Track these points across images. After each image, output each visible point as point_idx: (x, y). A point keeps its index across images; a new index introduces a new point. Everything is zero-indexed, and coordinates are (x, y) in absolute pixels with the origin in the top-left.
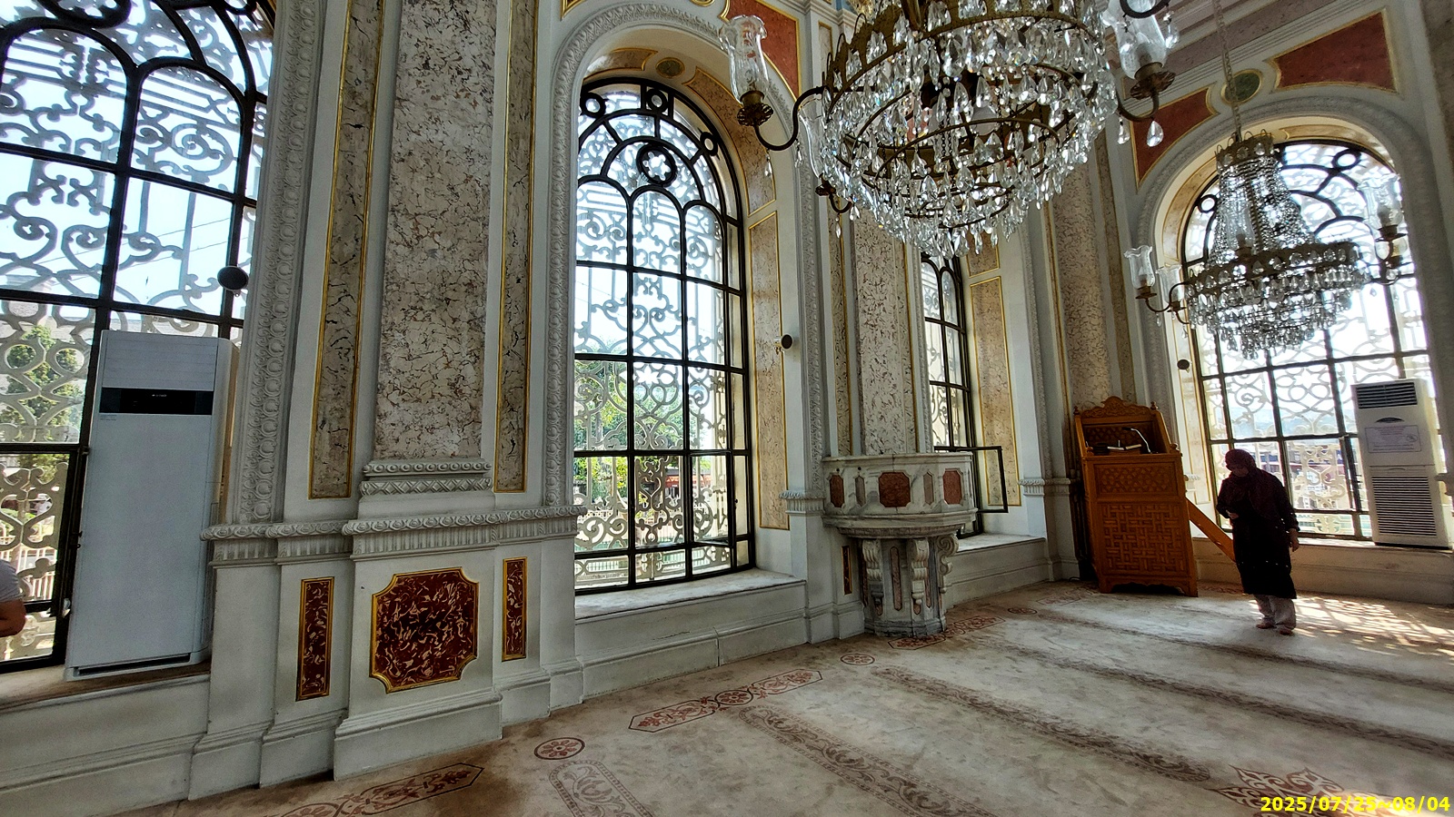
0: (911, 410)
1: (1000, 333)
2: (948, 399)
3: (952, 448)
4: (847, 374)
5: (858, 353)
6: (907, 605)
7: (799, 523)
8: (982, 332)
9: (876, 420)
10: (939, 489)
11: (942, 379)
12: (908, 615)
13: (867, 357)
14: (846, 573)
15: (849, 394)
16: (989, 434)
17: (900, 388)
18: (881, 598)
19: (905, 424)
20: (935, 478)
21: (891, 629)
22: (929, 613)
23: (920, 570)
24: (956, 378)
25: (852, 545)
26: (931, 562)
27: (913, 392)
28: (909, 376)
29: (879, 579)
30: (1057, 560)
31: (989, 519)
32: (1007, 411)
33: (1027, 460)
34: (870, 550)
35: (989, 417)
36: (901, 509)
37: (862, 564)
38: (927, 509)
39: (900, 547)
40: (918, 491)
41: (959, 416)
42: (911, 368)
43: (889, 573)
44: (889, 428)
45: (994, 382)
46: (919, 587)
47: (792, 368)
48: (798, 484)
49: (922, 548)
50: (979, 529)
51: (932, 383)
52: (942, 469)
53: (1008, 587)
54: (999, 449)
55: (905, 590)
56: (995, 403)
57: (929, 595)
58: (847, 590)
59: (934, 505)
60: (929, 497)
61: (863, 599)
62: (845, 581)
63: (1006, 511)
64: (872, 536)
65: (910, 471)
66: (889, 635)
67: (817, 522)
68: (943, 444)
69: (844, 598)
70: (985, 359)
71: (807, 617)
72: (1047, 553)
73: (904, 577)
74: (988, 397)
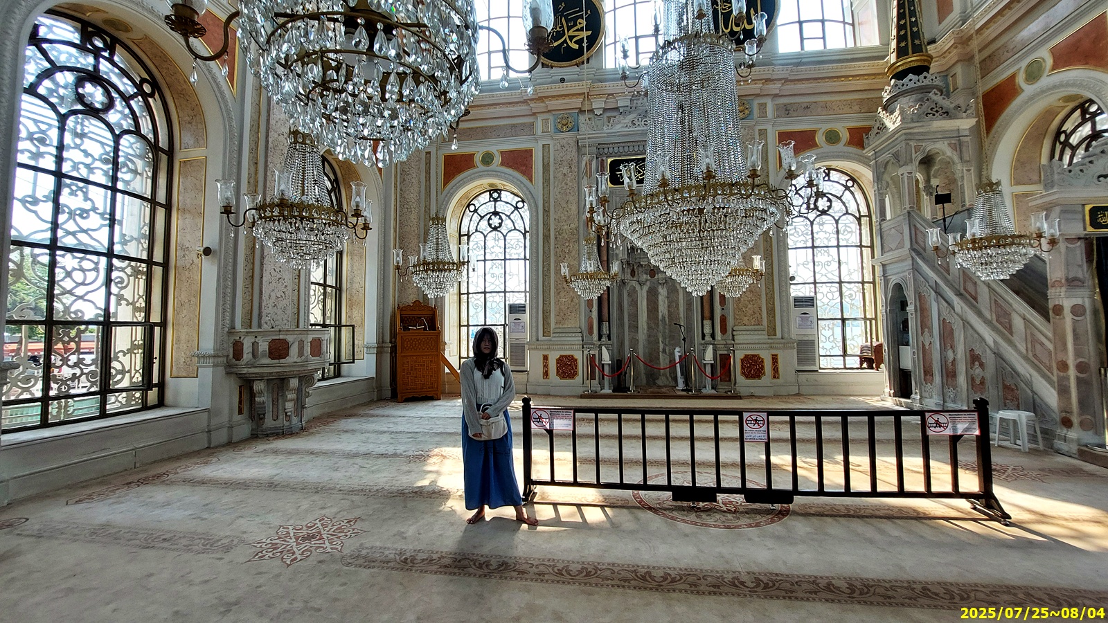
0: (296, 302)
1: (362, 256)
2: (325, 294)
3: (324, 325)
4: (252, 277)
5: (262, 264)
6: (281, 417)
7: (207, 373)
8: (351, 254)
9: (270, 307)
10: (308, 349)
11: (322, 282)
12: (282, 422)
13: (268, 267)
14: (240, 402)
15: (252, 289)
16: (349, 317)
17: (290, 288)
18: (264, 415)
19: (291, 310)
20: (305, 342)
21: (269, 432)
22: (295, 420)
23: (291, 395)
24: (331, 281)
25: (246, 385)
26: (299, 391)
27: (299, 291)
28: (297, 281)
29: (264, 403)
30: (380, 389)
31: (345, 367)
32: (361, 304)
33: (368, 333)
34: (258, 386)
35: (351, 306)
36: (282, 361)
37: (252, 395)
38: (299, 360)
39: (279, 383)
40: (294, 350)
41: (331, 304)
42: (299, 276)
43: (271, 400)
44: (279, 312)
45: (356, 286)
46: (290, 406)
47: (210, 271)
48: (208, 344)
49: (294, 383)
50: (338, 374)
51: (313, 283)
52: (310, 338)
53: (349, 405)
54: (353, 326)
55: (280, 408)
56: (355, 298)
57: (296, 410)
58: (240, 412)
59: (303, 357)
60: (301, 353)
61: (251, 417)
62: (239, 407)
63: (353, 362)
64: (260, 377)
65: (290, 338)
66: (267, 435)
67: (221, 370)
68: (319, 322)
69: (237, 418)
70: (352, 272)
71: (209, 431)
72: (374, 385)
73: (280, 401)
74: (351, 295)
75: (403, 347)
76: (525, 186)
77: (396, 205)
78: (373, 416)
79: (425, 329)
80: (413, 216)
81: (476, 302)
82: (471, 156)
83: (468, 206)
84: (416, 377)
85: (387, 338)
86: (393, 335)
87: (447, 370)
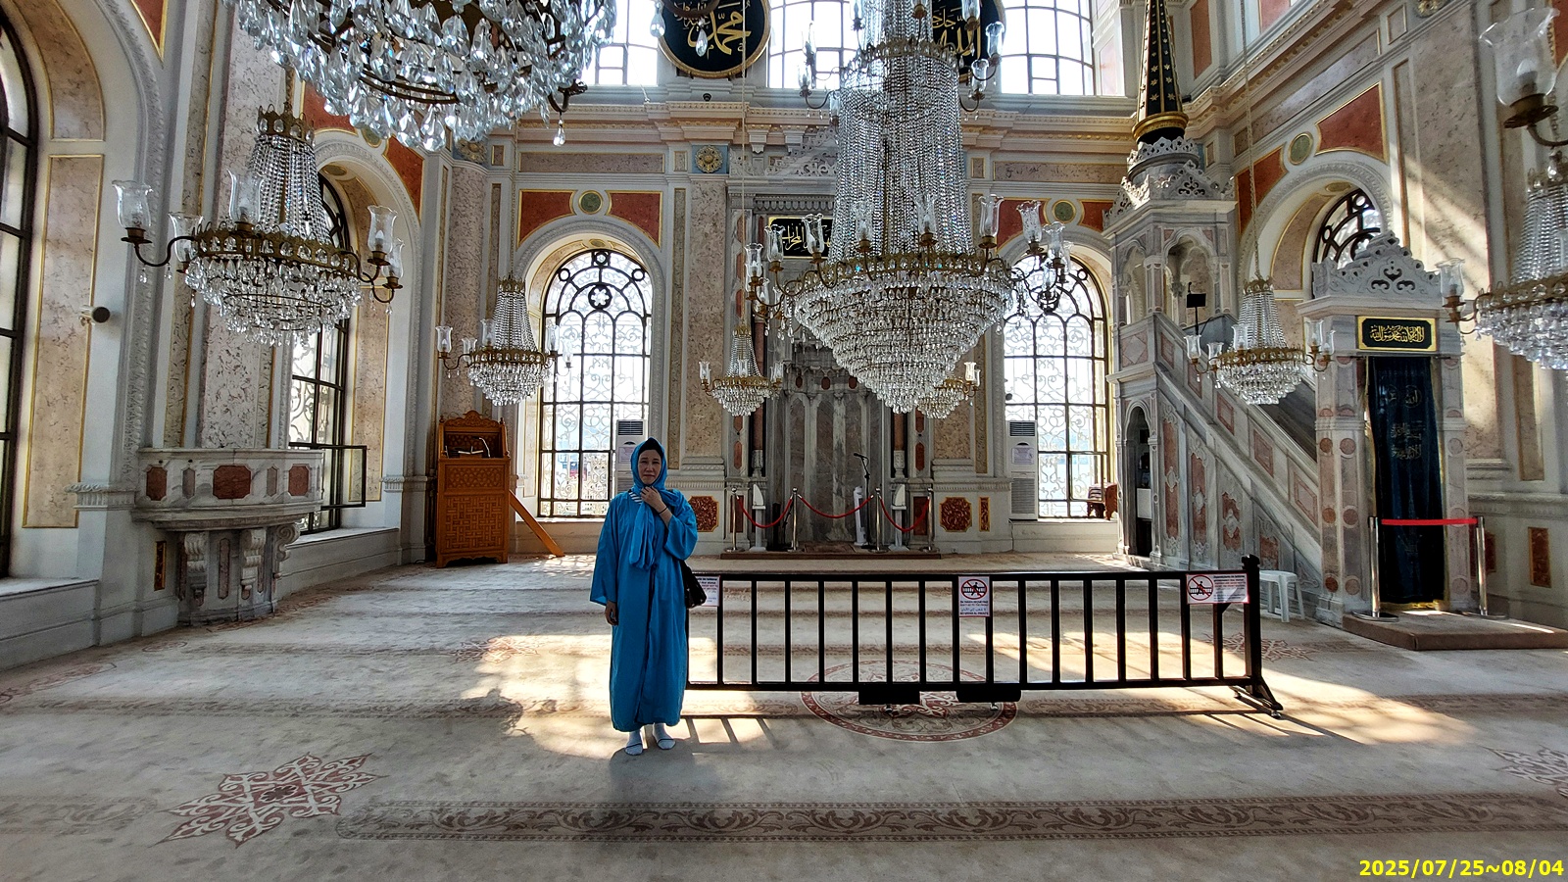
0: (265, 405)
1: (383, 338)
2: (317, 396)
3: (314, 445)
4: (187, 362)
5: (205, 341)
6: (233, 593)
7: (96, 521)
8: (364, 334)
9: (219, 413)
10: (284, 482)
11: (312, 376)
12: (236, 600)
13: (216, 348)
14: (159, 569)
15: (186, 383)
16: (357, 433)
17: (255, 383)
18: (203, 589)
19: (255, 420)
20: (280, 472)
21: (210, 618)
22: (259, 597)
23: (253, 558)
24: (328, 374)
25: (171, 542)
26: (267, 550)
27: (270, 389)
28: (268, 372)
29: (202, 570)
30: (407, 547)
31: (348, 514)
32: (379, 414)
33: (390, 458)
34: (192, 542)
35: (361, 416)
36: (237, 501)
37: (181, 556)
38: (268, 499)
39: (234, 537)
40: (259, 485)
41: (326, 412)
42: (272, 364)
43: (215, 565)
44: (235, 421)
45: (371, 385)
46: (250, 575)
47: (105, 350)
48: (99, 471)
49: (259, 537)
50: (336, 524)
51: (296, 377)
52: (289, 464)
53: (355, 572)
54: (364, 449)
55: (233, 578)
56: (369, 404)
57: (261, 580)
58: (158, 585)
59: (276, 496)
60: (272, 488)
61: (179, 594)
62: (157, 577)
63: (363, 505)
64: (198, 528)
65: (253, 465)
66: (208, 623)
67: (124, 516)
68: (305, 440)
69: (151, 594)
70: (365, 361)
71: (97, 619)
72: (398, 542)
73: (233, 566)
74: (362, 398)
75: (447, 484)
76: (647, 247)
77: (441, 263)
78: (395, 589)
79: (484, 455)
80: (470, 281)
81: (567, 416)
82: (566, 196)
83: (559, 271)
84: (468, 528)
85: (422, 468)
86: (432, 463)
87: (518, 518)
